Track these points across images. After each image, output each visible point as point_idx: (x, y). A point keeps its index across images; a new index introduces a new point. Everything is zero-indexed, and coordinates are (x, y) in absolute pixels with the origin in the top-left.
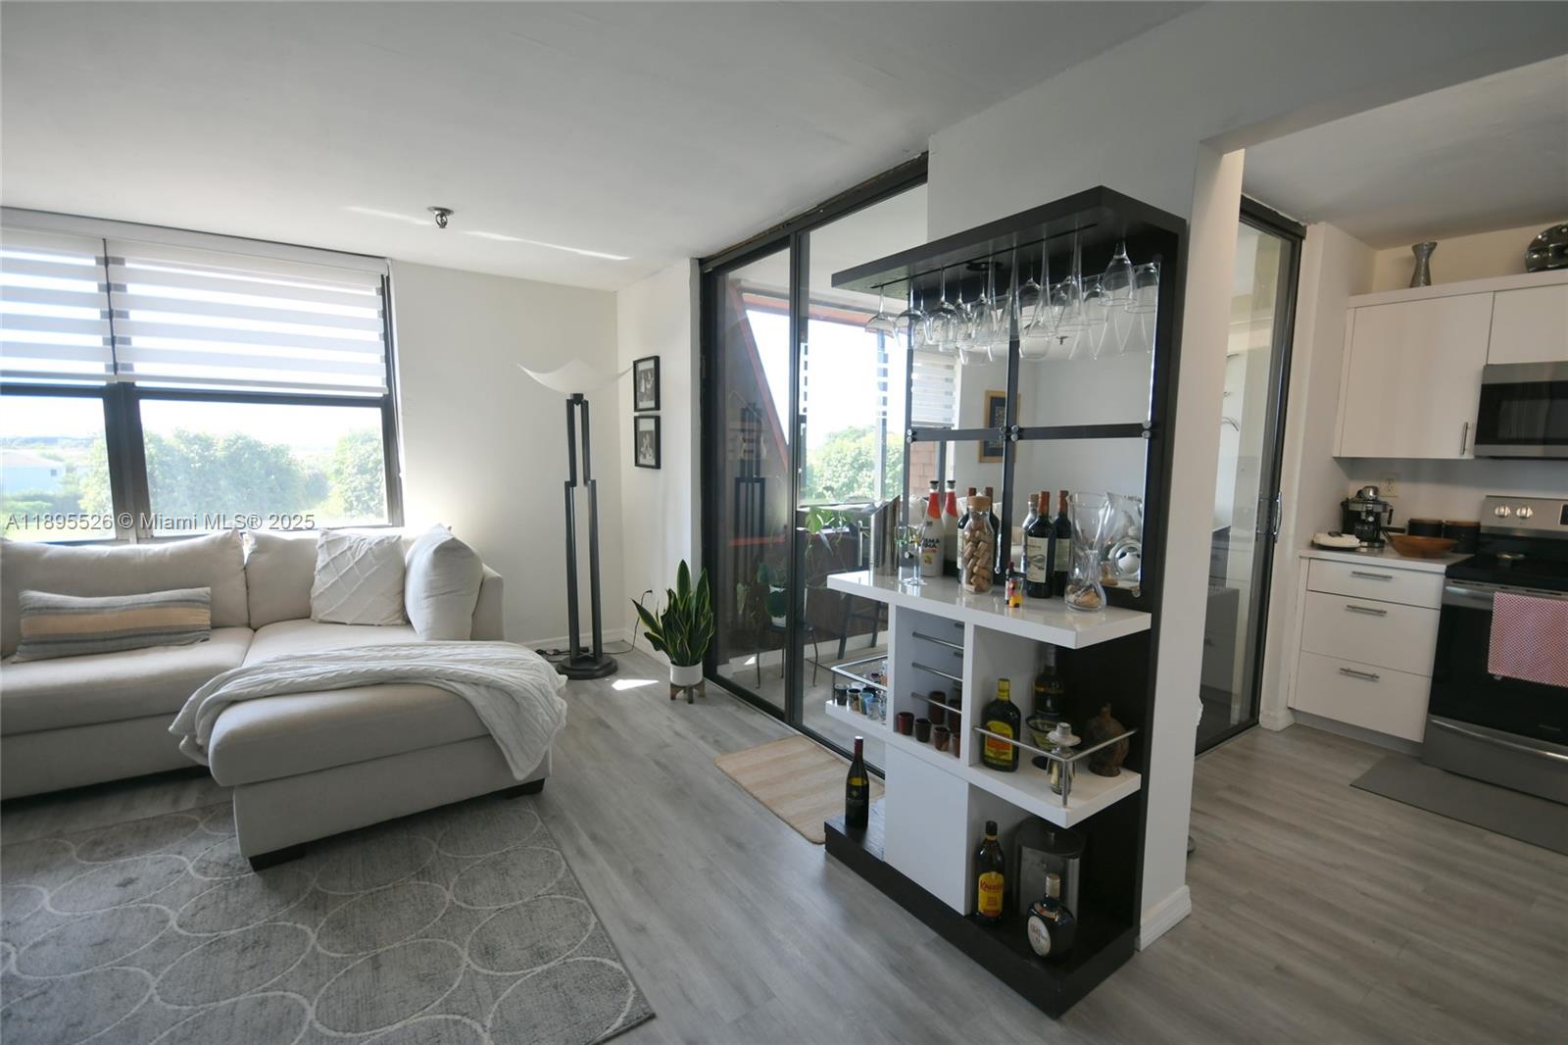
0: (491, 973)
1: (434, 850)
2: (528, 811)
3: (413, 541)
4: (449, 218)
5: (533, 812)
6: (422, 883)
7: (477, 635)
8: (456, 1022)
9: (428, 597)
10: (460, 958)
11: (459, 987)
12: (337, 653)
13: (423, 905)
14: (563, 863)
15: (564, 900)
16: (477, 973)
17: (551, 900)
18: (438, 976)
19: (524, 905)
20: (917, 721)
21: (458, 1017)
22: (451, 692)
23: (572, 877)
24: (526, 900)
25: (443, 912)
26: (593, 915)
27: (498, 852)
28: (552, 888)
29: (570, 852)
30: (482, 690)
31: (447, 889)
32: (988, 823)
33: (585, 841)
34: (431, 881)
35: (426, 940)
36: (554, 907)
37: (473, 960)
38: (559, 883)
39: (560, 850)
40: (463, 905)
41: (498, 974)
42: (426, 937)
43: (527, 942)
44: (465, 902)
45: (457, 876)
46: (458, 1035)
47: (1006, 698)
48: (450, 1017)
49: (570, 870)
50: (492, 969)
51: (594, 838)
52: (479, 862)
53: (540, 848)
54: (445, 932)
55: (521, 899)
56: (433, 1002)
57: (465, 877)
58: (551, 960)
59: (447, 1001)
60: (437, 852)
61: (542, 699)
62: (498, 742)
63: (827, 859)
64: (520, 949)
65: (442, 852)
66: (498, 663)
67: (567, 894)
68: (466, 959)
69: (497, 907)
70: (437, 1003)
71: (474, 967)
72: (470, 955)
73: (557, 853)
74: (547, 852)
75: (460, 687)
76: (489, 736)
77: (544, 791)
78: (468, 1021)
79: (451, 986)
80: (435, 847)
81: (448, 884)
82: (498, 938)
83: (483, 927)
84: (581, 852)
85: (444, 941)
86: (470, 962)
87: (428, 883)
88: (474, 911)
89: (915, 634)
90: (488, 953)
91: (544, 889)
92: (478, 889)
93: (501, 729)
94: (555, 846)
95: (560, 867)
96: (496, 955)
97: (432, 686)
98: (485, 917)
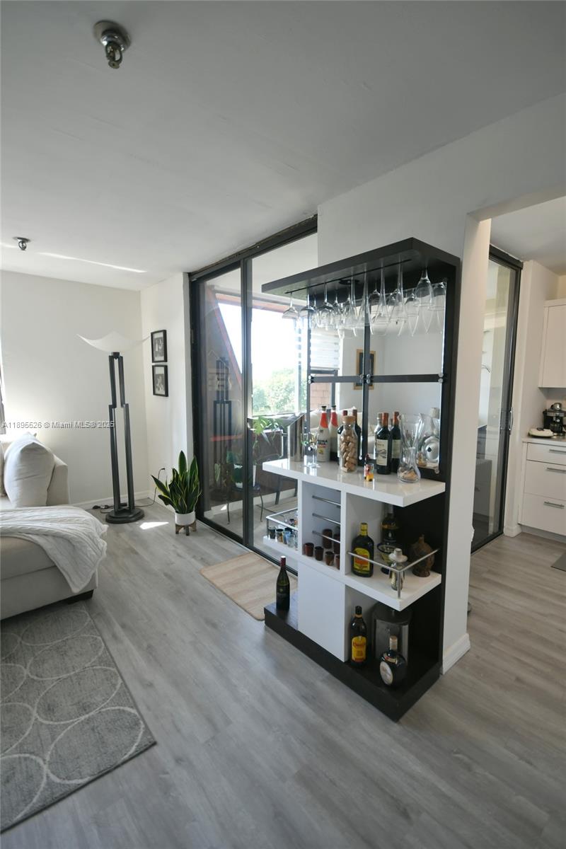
0: (51, 723)
1: (19, 641)
2: (82, 611)
3: (10, 443)
4: (27, 244)
5: (86, 612)
6: (9, 664)
7: (50, 503)
8: (26, 759)
9: (17, 480)
10: (31, 715)
11: (29, 734)
13: (9, 679)
14: (103, 644)
15: (102, 669)
16: (42, 724)
17: (93, 670)
18: (15, 728)
19: (76, 675)
20: (316, 548)
21: (27, 755)
22: (29, 541)
23: (108, 654)
24: (77, 671)
25: (22, 683)
26: (119, 678)
27: (60, 640)
28: (94, 662)
29: (107, 636)
30: (50, 539)
31: (25, 667)
32: (357, 607)
33: (118, 629)
34: (14, 663)
35: (9, 704)
36: (95, 675)
37: (39, 715)
38: (99, 658)
39: (101, 636)
40: (36, 678)
41: (56, 723)
42: (9, 701)
43: (76, 700)
44: (37, 676)
45: (32, 658)
46: (27, 767)
47: (365, 534)
48: (22, 755)
49: (107, 648)
50: (52, 720)
51: (123, 626)
52: (48, 647)
53: (89, 635)
54: (22, 697)
55: (73, 671)
56: (11, 746)
57: (37, 659)
58: (91, 711)
59: (21, 745)
60: (21, 643)
61: (90, 542)
62: (61, 570)
63: (266, 630)
64: (71, 705)
65: (23, 642)
66: (62, 521)
67: (104, 665)
68: (35, 714)
69: (58, 678)
70: (14, 747)
71: (40, 720)
72: (38, 712)
73: (100, 638)
74: (93, 638)
75: (35, 538)
76: (55, 566)
77: (93, 598)
78: (34, 757)
79: (23, 734)
80: (19, 639)
81: (26, 665)
82: (56, 699)
83: (48, 692)
84: (115, 637)
85: (21, 704)
86: (38, 717)
87: (13, 665)
88: (42, 681)
89: (313, 497)
90: (49, 710)
91: (89, 663)
92: (46, 665)
93: (63, 562)
94: (98, 634)
95: (100, 648)
96: (55, 710)
97: (16, 538)
98: (49, 685)
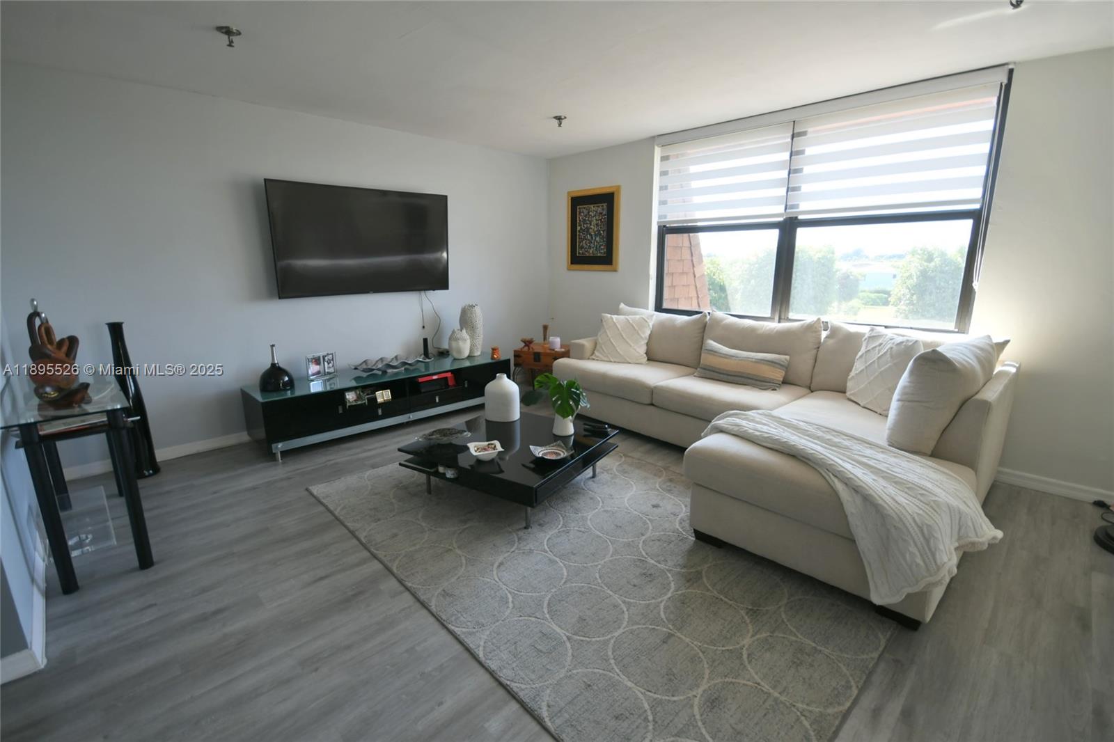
0: (698, 717)
1: (780, 604)
2: (880, 636)
5: (883, 642)
6: (746, 617)
8: (646, 719)
10: (698, 686)
11: (675, 702)
12: (795, 422)
13: (728, 631)
14: (848, 704)
15: (807, 731)
16: (692, 706)
17: (798, 719)
18: (676, 681)
19: (776, 700)
21: (651, 718)
23: (837, 722)
24: (783, 698)
25: (731, 648)
27: (814, 645)
28: (811, 712)
29: (868, 701)
30: (858, 500)
31: (753, 636)
33: (895, 708)
34: (751, 622)
35: (701, 655)
36: (792, 727)
37: (702, 695)
38: (821, 715)
39: (861, 691)
40: (745, 656)
41: (700, 723)
42: (703, 652)
43: (740, 727)
44: (749, 655)
45: (768, 634)
46: (637, 727)
48: (649, 713)
49: (845, 716)
50: (701, 715)
51: (907, 715)
52: (794, 638)
53: (848, 674)
54: (714, 661)
55: (780, 693)
56: (655, 693)
57: (770, 640)
59: (660, 702)
60: (780, 607)
62: (862, 555)
64: (730, 725)
65: (782, 609)
67: (814, 730)
68: (700, 691)
69: (760, 681)
70: (656, 696)
71: (696, 701)
72: (704, 691)
73: (855, 692)
74: (848, 682)
75: (839, 486)
76: (854, 542)
78: (651, 727)
79: (673, 696)
80: (785, 601)
81: (756, 633)
82: (730, 701)
83: (733, 684)
84: (876, 713)
85: (706, 666)
86: (698, 696)
87: (748, 621)
88: (745, 666)
90: (713, 703)
91: (805, 706)
92: (768, 655)
93: (866, 542)
94: (860, 685)
95: (839, 704)
96: (714, 711)
98: (744, 678)
